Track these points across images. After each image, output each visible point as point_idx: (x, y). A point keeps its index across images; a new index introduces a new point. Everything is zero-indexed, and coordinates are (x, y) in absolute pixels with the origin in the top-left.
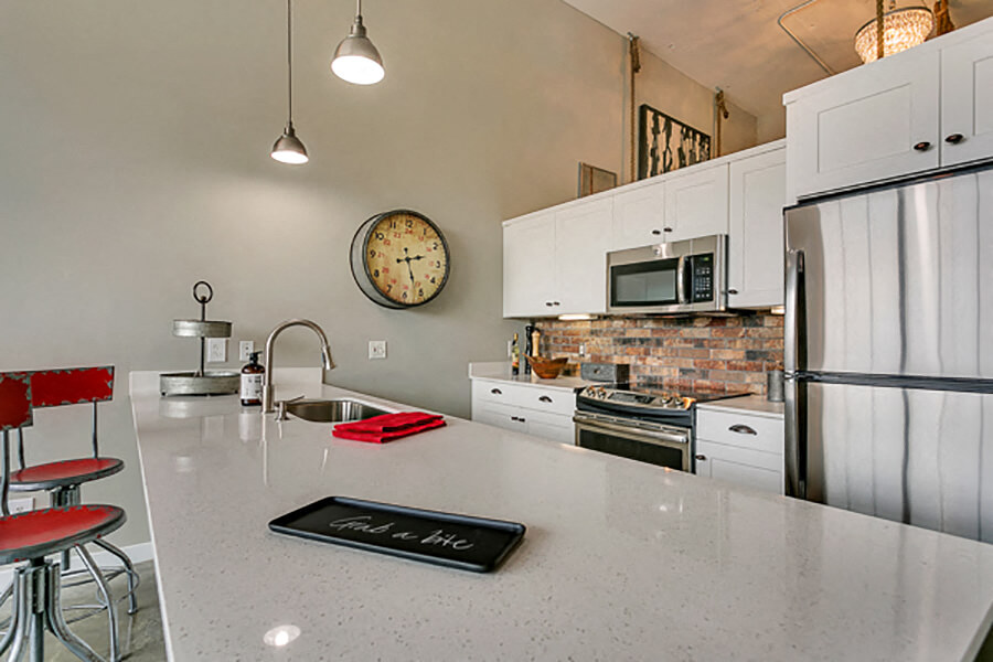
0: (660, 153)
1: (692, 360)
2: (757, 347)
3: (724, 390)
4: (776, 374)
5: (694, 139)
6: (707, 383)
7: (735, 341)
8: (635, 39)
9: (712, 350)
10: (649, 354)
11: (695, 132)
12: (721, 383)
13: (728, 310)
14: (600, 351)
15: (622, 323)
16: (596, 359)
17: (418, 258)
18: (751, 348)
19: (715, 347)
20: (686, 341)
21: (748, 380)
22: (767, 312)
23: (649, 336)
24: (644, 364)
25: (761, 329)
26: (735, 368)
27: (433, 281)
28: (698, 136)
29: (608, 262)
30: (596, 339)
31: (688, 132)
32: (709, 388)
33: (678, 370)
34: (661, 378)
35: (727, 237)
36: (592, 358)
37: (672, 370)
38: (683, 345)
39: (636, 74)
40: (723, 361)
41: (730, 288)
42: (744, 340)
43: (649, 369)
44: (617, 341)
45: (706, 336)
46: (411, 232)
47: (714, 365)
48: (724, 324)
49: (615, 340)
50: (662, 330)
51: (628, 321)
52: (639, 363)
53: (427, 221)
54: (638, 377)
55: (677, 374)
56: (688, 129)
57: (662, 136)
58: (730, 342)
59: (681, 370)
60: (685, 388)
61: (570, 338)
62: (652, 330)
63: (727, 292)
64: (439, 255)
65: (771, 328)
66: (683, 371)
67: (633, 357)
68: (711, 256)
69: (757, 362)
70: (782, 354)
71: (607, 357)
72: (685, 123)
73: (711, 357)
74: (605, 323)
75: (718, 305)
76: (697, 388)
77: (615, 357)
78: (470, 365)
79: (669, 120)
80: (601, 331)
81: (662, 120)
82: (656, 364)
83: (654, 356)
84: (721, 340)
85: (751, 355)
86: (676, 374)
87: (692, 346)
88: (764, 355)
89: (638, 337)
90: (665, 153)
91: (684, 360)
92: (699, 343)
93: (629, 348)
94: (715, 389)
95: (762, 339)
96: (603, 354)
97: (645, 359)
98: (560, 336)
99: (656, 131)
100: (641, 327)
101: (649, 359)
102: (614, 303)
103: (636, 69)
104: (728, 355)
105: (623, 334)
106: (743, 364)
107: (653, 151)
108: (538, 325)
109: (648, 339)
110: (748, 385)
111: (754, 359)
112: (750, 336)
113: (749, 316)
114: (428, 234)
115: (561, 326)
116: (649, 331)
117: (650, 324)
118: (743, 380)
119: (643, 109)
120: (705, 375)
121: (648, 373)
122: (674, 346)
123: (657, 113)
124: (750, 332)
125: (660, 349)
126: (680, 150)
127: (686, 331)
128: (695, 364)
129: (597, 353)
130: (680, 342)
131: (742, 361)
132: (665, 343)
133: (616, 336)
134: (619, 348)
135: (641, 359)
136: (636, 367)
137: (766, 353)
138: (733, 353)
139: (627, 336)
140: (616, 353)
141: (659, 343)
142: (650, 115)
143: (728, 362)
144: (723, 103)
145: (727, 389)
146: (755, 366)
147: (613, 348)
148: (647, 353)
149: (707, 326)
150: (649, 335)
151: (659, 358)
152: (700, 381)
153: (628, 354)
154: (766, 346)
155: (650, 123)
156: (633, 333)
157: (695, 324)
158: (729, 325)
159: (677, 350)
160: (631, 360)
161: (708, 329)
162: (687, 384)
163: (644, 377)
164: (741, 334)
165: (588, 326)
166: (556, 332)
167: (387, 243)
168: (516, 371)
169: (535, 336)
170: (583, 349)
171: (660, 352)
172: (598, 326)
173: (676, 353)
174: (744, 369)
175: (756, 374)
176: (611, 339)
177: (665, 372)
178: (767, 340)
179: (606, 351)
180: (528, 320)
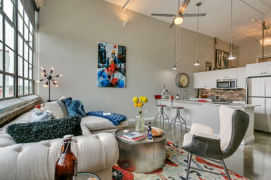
0: (219, 58)
1: (230, 96)
2: (241, 94)
4: (244, 97)
5: (226, 54)
6: (232, 99)
8: (216, 38)
9: (233, 94)
11: (226, 52)
13: (237, 89)
16: (212, 95)
17: (185, 80)
20: (229, 93)
22: (243, 89)
25: (241, 91)
26: (237, 97)
27: (186, 83)
28: (227, 53)
29: (217, 81)
30: (212, 92)
31: (225, 53)
35: (237, 79)
39: (216, 45)
41: (238, 85)
44: (216, 93)
46: (184, 76)
47: (234, 96)
48: (235, 90)
50: (225, 91)
53: (186, 75)
56: (225, 52)
57: (220, 54)
61: (206, 92)
63: (237, 86)
64: (187, 79)
65: (243, 91)
66: (228, 97)
68: (235, 81)
70: (245, 94)
72: (224, 51)
74: (213, 90)
75: (235, 88)
79: (221, 51)
81: (220, 52)
82: (223, 96)
84: (235, 93)
85: (240, 95)
86: (227, 98)
88: (242, 95)
90: (220, 58)
92: (231, 93)
93: (218, 94)
95: (242, 93)
98: (204, 92)
99: (219, 54)
101: (222, 95)
102: (218, 87)
103: (216, 43)
104: (236, 95)
107: (218, 58)
108: (200, 90)
113: (240, 89)
114: (186, 77)
115: (205, 90)
117: (222, 90)
119: (217, 50)
120: (232, 98)
121: (222, 97)
123: (219, 50)
126: (223, 57)
127: (229, 91)
134: (217, 94)
136: (220, 97)
138: (237, 95)
141: (224, 93)
142: (218, 51)
144: (232, 46)
148: (222, 94)
149: (232, 91)
150: (222, 92)
154: (242, 94)
155: (218, 53)
156: (219, 91)
160: (219, 96)
164: (238, 92)
165: (210, 90)
166: (203, 91)
167: (181, 78)
168: (196, 97)
169: (200, 92)
170: (209, 94)
171: (224, 94)
172: (212, 90)
173: (227, 94)
174: (239, 97)
175: (241, 98)
176: (215, 92)
177: (225, 97)
178: (243, 93)
179: (214, 94)
180: (198, 89)
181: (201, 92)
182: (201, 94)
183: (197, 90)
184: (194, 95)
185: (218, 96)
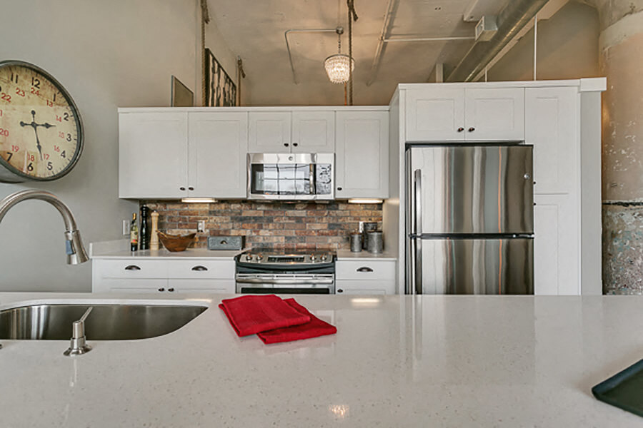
1: (294, 231)
2: (335, 222)
3: (315, 249)
4: (357, 236)
6: (305, 245)
7: (322, 218)
9: (307, 224)
10: (262, 228)
12: (314, 244)
14: (219, 227)
15: (239, 206)
16: (215, 233)
17: (47, 126)
18: (331, 222)
19: (310, 222)
20: (290, 218)
21: (330, 241)
23: (262, 215)
24: (258, 235)
25: (337, 212)
26: (322, 234)
27: (63, 154)
30: (214, 218)
31: (227, 78)
32: (306, 248)
33: (284, 237)
34: (271, 244)
36: (210, 232)
37: (280, 238)
38: (287, 221)
39: (205, 24)
40: (315, 231)
41: (338, 186)
42: (328, 218)
43: (262, 238)
44: (234, 219)
45: (304, 215)
46: (38, 93)
47: (309, 233)
48: (316, 208)
49: (232, 218)
50: (272, 211)
51: (244, 205)
52: (254, 234)
53: (58, 86)
54: (253, 245)
55: (284, 240)
57: (216, 75)
58: (319, 219)
59: (286, 238)
60: (289, 249)
61: (187, 217)
62: (265, 211)
64: (69, 127)
65: (343, 210)
67: (249, 231)
68: (329, 166)
69: (335, 231)
71: (226, 231)
72: (226, 72)
73: (307, 228)
74: (223, 206)
76: (298, 249)
77: (232, 231)
78: (91, 244)
79: (219, 66)
80: (219, 212)
81: (216, 65)
82: (267, 234)
83: (266, 229)
84: (313, 217)
85: (331, 226)
86: (282, 240)
87: (293, 221)
89: (253, 215)
91: (288, 231)
92: (299, 219)
93: (245, 224)
94: (310, 249)
95: (338, 217)
96: (221, 229)
97: (258, 231)
98: (177, 216)
99: (213, 71)
100: (256, 209)
101: (262, 232)
102: (254, 191)
103: (206, 20)
104: (318, 227)
105: (240, 214)
106: (327, 232)
107: (212, 84)
109: (261, 217)
110: (330, 244)
111: (333, 229)
112: (331, 216)
114: (57, 101)
115: (177, 207)
116: (262, 212)
117: (263, 208)
118: (327, 242)
119: (208, 52)
120: (303, 240)
121: (261, 240)
122: (281, 222)
123: (214, 58)
124: (331, 213)
125: (271, 224)
126: (224, 89)
127: (290, 212)
128: (296, 233)
129: (215, 229)
130: (285, 220)
131: (325, 230)
132: (275, 220)
133: (233, 215)
134: (236, 225)
135: (255, 232)
136: (252, 238)
137: (340, 225)
138: (320, 226)
139: (243, 215)
140: (233, 228)
141: (270, 220)
142: (211, 57)
143: (318, 231)
144: (241, 67)
145: (317, 247)
146: (334, 233)
147: (231, 224)
148: (260, 227)
149: (304, 209)
151: (270, 230)
152: (299, 244)
153: (243, 228)
154: (340, 221)
155: (211, 64)
156: (248, 213)
157: (296, 207)
158: (318, 208)
159: (283, 224)
160: (248, 233)
161: (305, 211)
162: (291, 247)
163: (258, 244)
164: (326, 214)
165: (207, 208)
166: (171, 211)
167: (7, 99)
168: (134, 247)
169: (154, 215)
170: (202, 225)
171: (271, 226)
172: (216, 208)
173: (283, 226)
174: (327, 235)
175: (334, 238)
176: (229, 218)
177: (275, 239)
178: (341, 218)
179: (224, 227)
180: (142, 202)
181: (160, 217)
182: (160, 225)
183: (138, 206)
184: (120, 237)
185: (243, 233)
